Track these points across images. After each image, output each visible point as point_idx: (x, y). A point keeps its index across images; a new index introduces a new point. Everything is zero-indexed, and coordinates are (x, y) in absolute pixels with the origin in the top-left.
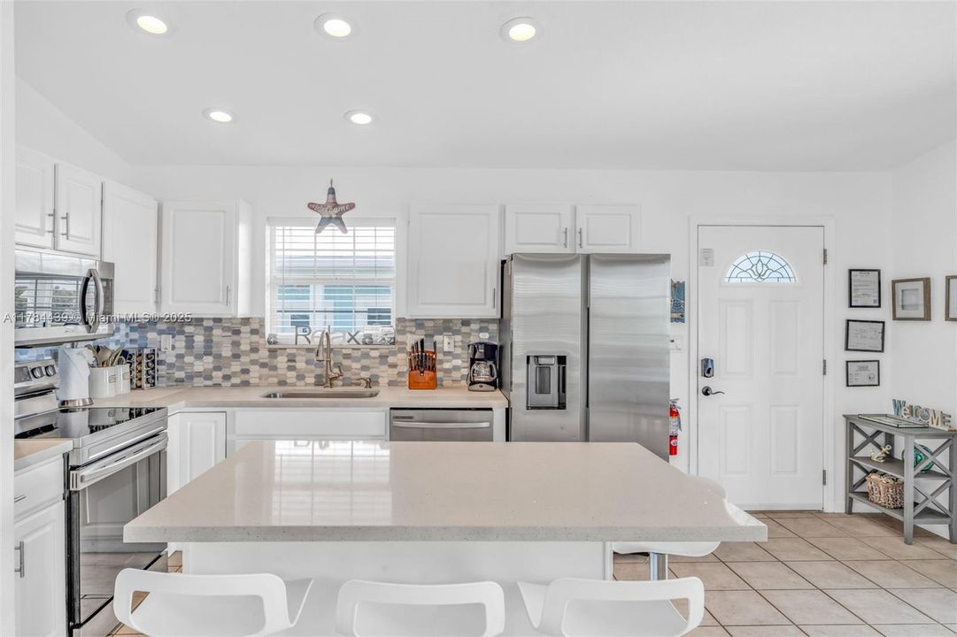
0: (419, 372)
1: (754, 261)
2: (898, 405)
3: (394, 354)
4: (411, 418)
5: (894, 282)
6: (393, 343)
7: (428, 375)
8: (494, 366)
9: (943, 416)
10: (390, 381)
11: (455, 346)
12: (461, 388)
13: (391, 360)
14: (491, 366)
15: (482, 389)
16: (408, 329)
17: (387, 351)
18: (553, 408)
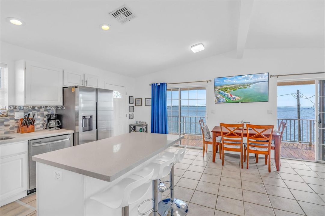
0: (27, 126)
1: (116, 93)
2: (137, 122)
3: (8, 120)
4: (40, 142)
5: (135, 99)
6: (7, 116)
7: (31, 127)
8: (59, 121)
9: (145, 122)
10: (5, 132)
11: (38, 116)
12: (41, 130)
13: (6, 123)
14: (58, 121)
15: (55, 129)
16: (15, 110)
17: (4, 119)
18: (87, 131)
